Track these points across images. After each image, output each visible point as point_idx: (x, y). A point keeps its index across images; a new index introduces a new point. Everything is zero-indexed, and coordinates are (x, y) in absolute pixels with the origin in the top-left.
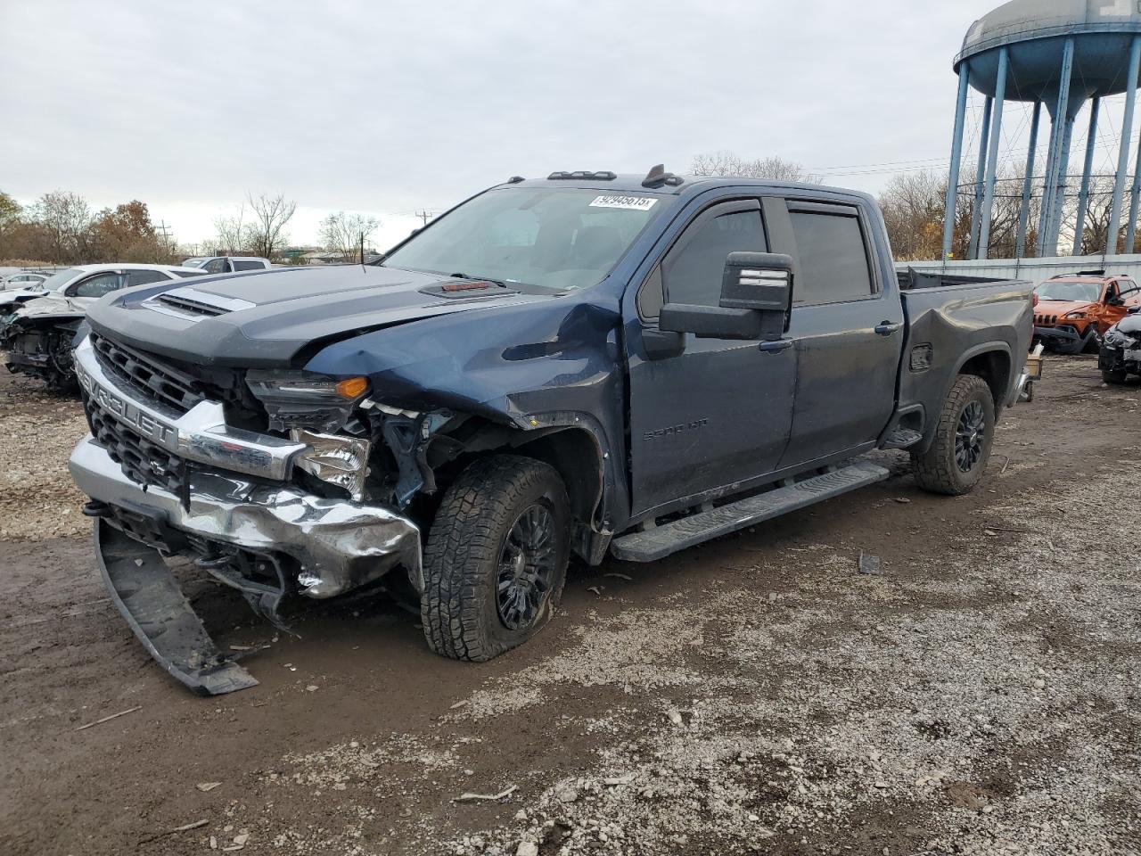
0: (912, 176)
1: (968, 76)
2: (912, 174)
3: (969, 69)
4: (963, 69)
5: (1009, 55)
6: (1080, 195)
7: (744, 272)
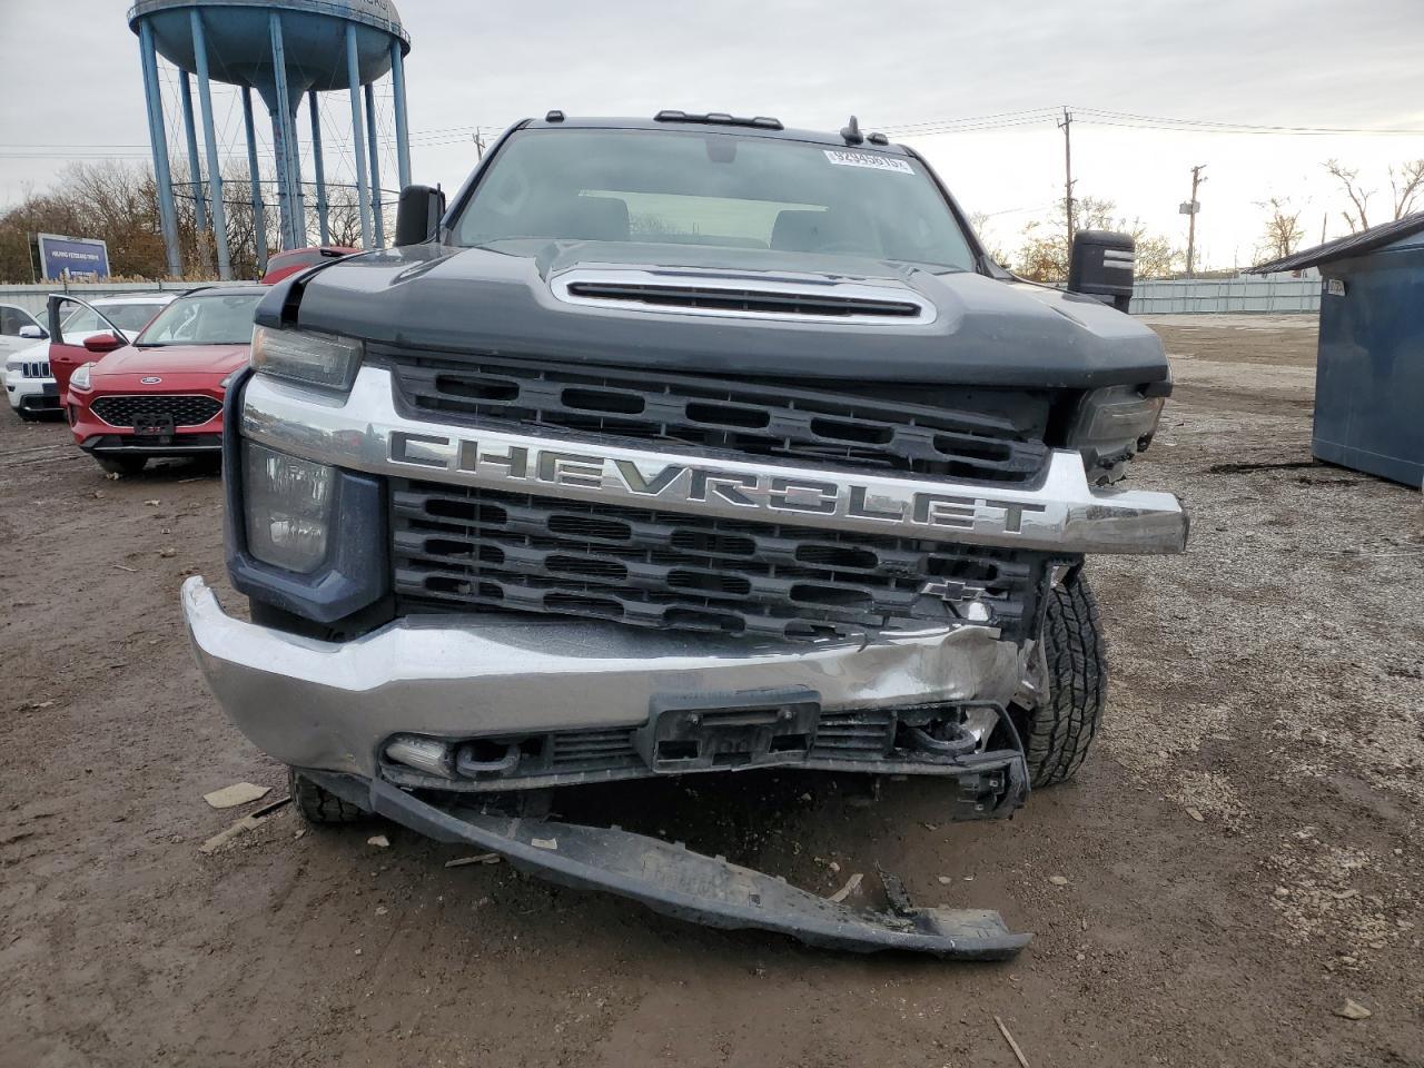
0: (94, 166)
1: (153, 39)
2: (94, 163)
3: (152, 29)
4: (144, 28)
5: (203, 21)
6: (318, 207)
7: (1108, 253)
